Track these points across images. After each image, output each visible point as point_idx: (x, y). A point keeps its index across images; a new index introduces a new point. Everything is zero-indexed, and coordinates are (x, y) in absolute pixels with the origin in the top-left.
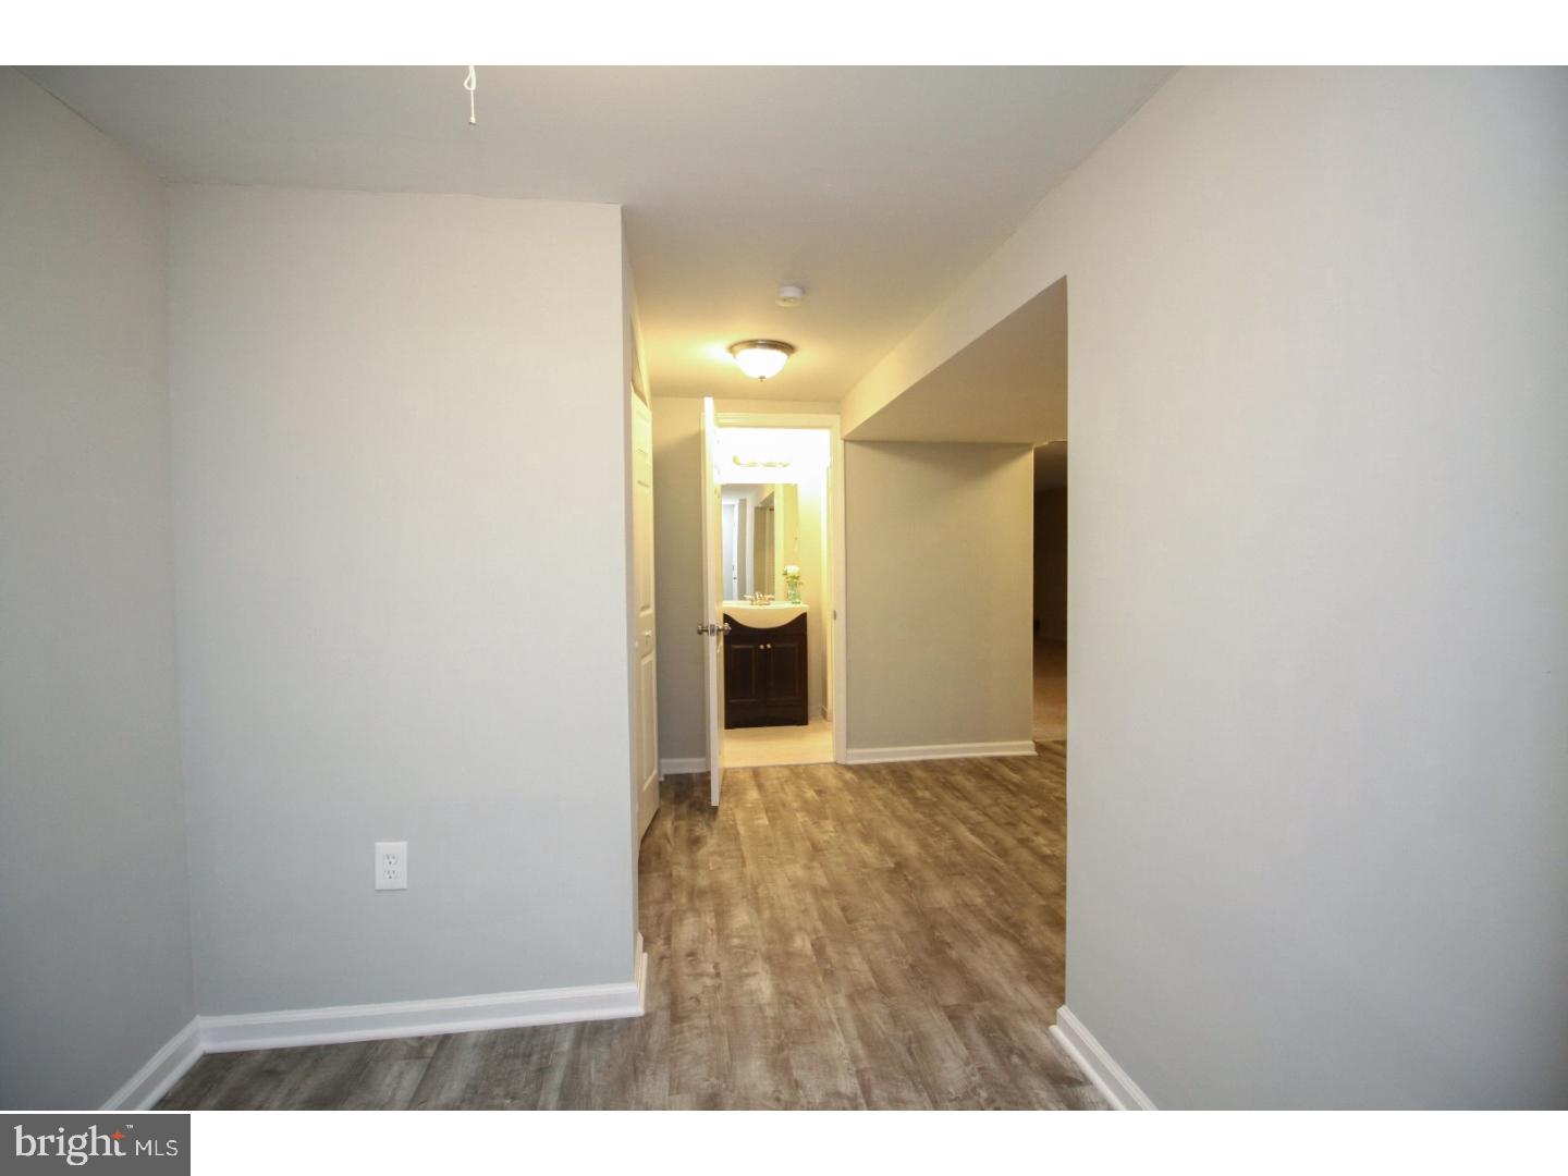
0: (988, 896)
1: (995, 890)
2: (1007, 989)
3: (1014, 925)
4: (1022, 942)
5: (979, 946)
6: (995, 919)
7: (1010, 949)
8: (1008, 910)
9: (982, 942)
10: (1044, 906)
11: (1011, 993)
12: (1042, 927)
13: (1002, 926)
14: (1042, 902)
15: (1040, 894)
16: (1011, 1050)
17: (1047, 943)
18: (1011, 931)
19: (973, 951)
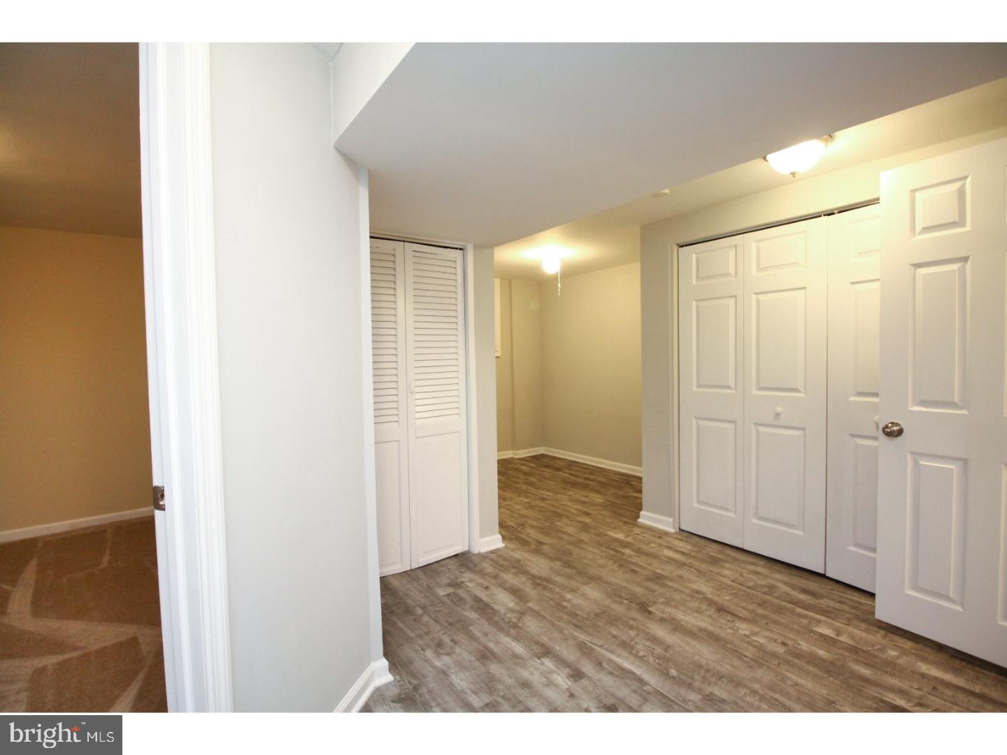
0: (565, 601)
1: (565, 607)
2: (526, 555)
3: (539, 585)
4: (530, 576)
5: (550, 569)
6: (551, 586)
7: (534, 572)
8: (547, 594)
9: (549, 571)
10: (528, 602)
11: (524, 554)
12: (522, 587)
13: (546, 584)
14: (530, 604)
15: (534, 611)
16: (516, 539)
17: (517, 579)
18: (539, 581)
19: (551, 566)
